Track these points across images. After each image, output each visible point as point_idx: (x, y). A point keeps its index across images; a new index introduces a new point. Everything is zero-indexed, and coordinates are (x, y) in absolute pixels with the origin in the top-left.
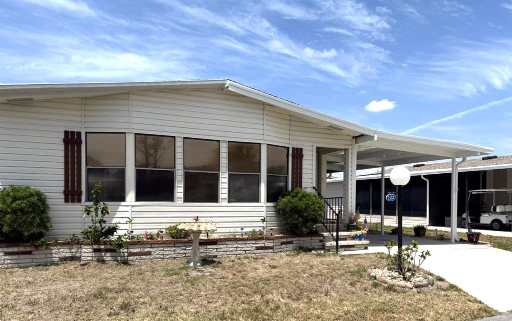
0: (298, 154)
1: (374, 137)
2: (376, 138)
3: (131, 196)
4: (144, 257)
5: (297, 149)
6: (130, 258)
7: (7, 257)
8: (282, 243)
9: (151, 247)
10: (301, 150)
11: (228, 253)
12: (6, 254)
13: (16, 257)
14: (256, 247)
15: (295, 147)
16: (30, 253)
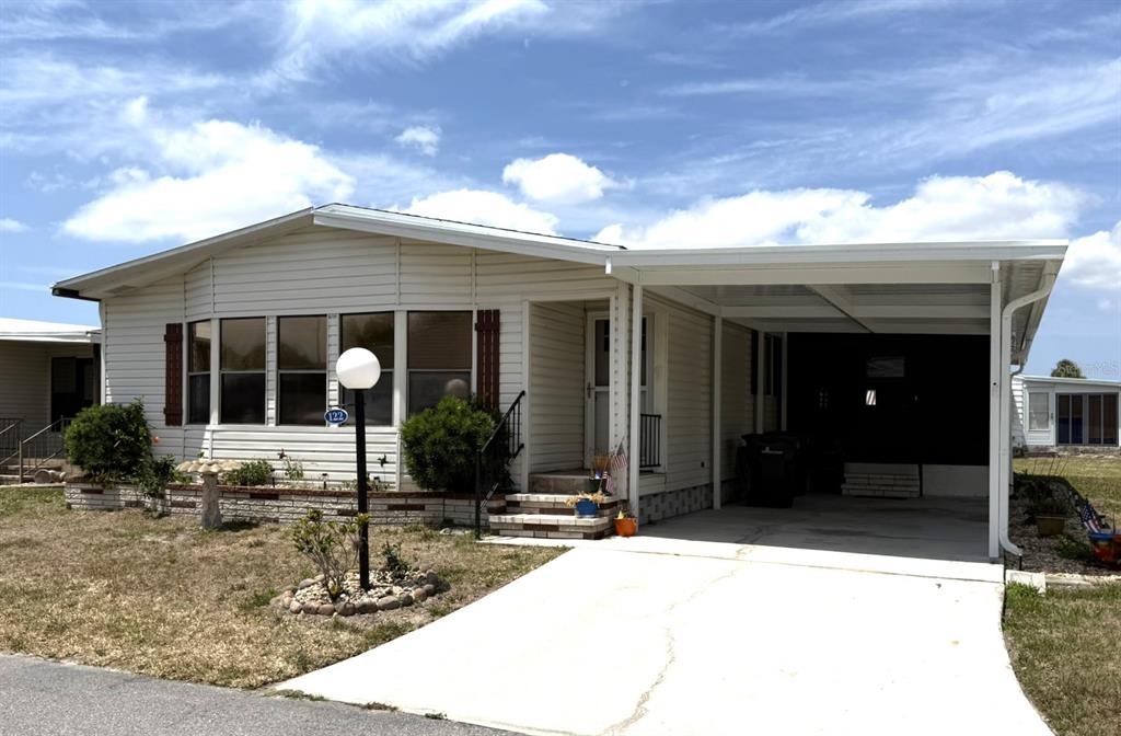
0: (490, 323)
1: (605, 267)
2: (608, 270)
3: (215, 416)
4: (187, 510)
5: (488, 312)
6: (173, 509)
7: (83, 496)
8: (392, 508)
9: (196, 496)
10: (497, 313)
11: (295, 516)
12: (84, 491)
13: (89, 496)
14: (339, 510)
15: (485, 307)
16: (100, 492)
